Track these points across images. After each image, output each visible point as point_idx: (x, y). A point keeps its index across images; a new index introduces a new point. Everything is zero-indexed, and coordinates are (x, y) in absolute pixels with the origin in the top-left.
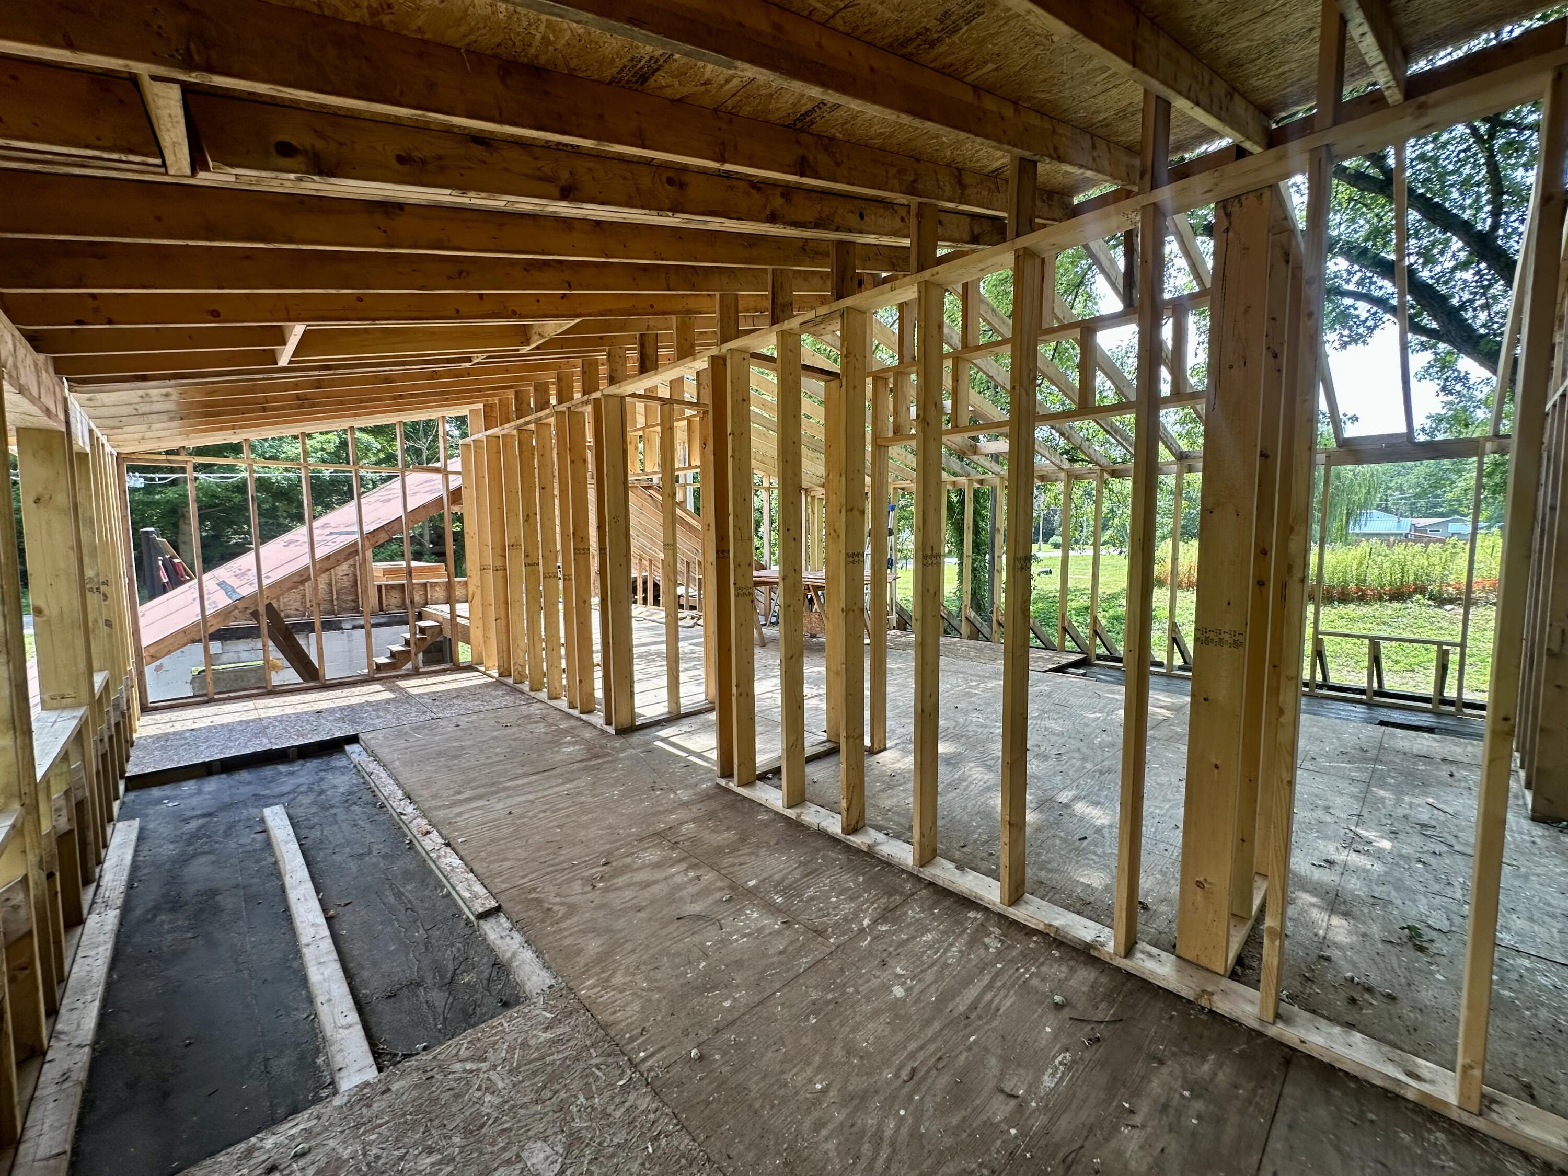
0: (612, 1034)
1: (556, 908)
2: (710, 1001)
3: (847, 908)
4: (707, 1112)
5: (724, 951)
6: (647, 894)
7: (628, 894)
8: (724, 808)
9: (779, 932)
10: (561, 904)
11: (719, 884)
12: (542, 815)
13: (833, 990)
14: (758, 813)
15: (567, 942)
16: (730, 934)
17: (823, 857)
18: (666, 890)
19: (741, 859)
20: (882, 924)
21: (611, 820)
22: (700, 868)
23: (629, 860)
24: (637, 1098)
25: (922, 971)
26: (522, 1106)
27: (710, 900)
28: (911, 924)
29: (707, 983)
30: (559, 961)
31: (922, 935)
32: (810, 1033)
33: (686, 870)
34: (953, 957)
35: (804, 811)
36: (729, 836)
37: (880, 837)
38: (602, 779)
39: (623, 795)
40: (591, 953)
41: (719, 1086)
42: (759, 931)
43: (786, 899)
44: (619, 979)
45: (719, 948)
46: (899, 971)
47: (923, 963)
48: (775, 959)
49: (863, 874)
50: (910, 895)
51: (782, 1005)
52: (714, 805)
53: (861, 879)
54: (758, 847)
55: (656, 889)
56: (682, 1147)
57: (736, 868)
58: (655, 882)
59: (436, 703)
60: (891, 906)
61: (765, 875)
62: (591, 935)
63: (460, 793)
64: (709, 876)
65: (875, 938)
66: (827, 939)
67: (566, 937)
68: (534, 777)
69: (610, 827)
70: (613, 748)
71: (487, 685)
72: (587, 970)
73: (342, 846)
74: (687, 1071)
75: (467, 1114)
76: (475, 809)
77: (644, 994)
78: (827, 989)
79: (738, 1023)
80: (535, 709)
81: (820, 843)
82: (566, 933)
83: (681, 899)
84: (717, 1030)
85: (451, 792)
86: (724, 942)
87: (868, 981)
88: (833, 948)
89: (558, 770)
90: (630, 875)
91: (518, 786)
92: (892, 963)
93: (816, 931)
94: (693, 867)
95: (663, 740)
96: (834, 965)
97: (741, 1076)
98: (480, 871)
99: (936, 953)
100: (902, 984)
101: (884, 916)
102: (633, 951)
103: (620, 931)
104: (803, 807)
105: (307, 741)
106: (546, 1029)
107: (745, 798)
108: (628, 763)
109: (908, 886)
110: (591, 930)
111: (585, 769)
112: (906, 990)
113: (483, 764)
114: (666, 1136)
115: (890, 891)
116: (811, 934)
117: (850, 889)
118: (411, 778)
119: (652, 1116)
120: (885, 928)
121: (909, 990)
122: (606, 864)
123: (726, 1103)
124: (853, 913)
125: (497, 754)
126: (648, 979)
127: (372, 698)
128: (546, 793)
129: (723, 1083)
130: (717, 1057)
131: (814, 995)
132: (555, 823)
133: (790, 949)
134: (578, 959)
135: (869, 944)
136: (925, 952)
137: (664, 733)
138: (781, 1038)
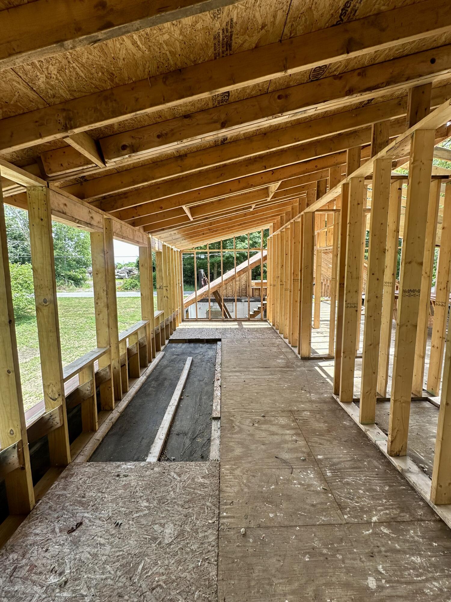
0: (221, 496)
1: (236, 427)
2: (265, 508)
3: (367, 502)
4: (230, 565)
5: (286, 486)
6: (271, 438)
7: (264, 434)
8: (329, 410)
9: (318, 493)
10: (239, 427)
11: (304, 449)
12: (254, 386)
13: (328, 549)
14: (345, 420)
15: (231, 444)
16: (294, 479)
17: (369, 462)
18: (279, 440)
19: (322, 441)
20: (386, 527)
21: (277, 398)
22: (299, 437)
23: (273, 419)
24: (210, 534)
25: (398, 582)
26: (178, 505)
27: (295, 455)
28: (408, 541)
29: (269, 498)
30: (224, 450)
31: (413, 555)
32: (301, 564)
33: (293, 435)
34: (431, 589)
35: (371, 430)
36: (322, 426)
37: (414, 468)
38: (284, 378)
39: (289, 388)
40: (236, 454)
41: (242, 557)
42: (309, 486)
43: (333, 476)
44: (238, 472)
45: (285, 483)
46: (380, 568)
47: (402, 576)
48: (308, 507)
49: (390, 486)
50: (418, 520)
51: (296, 536)
52: (325, 407)
53: (387, 488)
54: (335, 438)
55: (276, 437)
56: (211, 574)
57: (317, 445)
58: (277, 434)
59: (248, 332)
60: (399, 519)
61: (329, 456)
62: (240, 446)
63: (235, 368)
64: (302, 443)
65: (374, 534)
66: (343, 514)
67: (232, 442)
68: (261, 369)
69: (274, 401)
70: (296, 365)
71: (268, 328)
72: (230, 461)
73: (198, 375)
74: (235, 537)
75: (164, 495)
76: (235, 376)
77: (242, 485)
78: (325, 545)
79: (270, 530)
80: (278, 341)
81: (372, 453)
82: (233, 440)
83: (283, 448)
84: (259, 526)
85: (233, 367)
86: (289, 481)
87: (355, 559)
88: (344, 522)
89: (270, 369)
90: (269, 426)
91: (254, 371)
92: (378, 558)
93: (339, 505)
94: (297, 434)
95: (320, 367)
96: (338, 533)
97: (254, 560)
98: (223, 401)
99: (417, 576)
100: (378, 580)
101: (389, 522)
102: (250, 462)
103: (251, 450)
104: (371, 427)
105: (209, 338)
106: (203, 477)
107: (343, 409)
108: (298, 373)
109: (420, 512)
110: (241, 443)
111: (281, 371)
112: (378, 587)
113: (248, 359)
114: (208, 563)
115: (404, 508)
116: (335, 505)
117: (375, 490)
118: (226, 358)
119: (210, 548)
120: (386, 531)
121: (380, 588)
122: (264, 416)
123: (240, 569)
124: (369, 508)
125: (255, 356)
126: (248, 479)
127: (232, 327)
128: (261, 377)
129: (246, 557)
130: (251, 540)
131: (316, 544)
132: (256, 391)
133: (319, 506)
134: (230, 454)
135: (369, 535)
136: (409, 569)
137: (321, 364)
138: (285, 555)
